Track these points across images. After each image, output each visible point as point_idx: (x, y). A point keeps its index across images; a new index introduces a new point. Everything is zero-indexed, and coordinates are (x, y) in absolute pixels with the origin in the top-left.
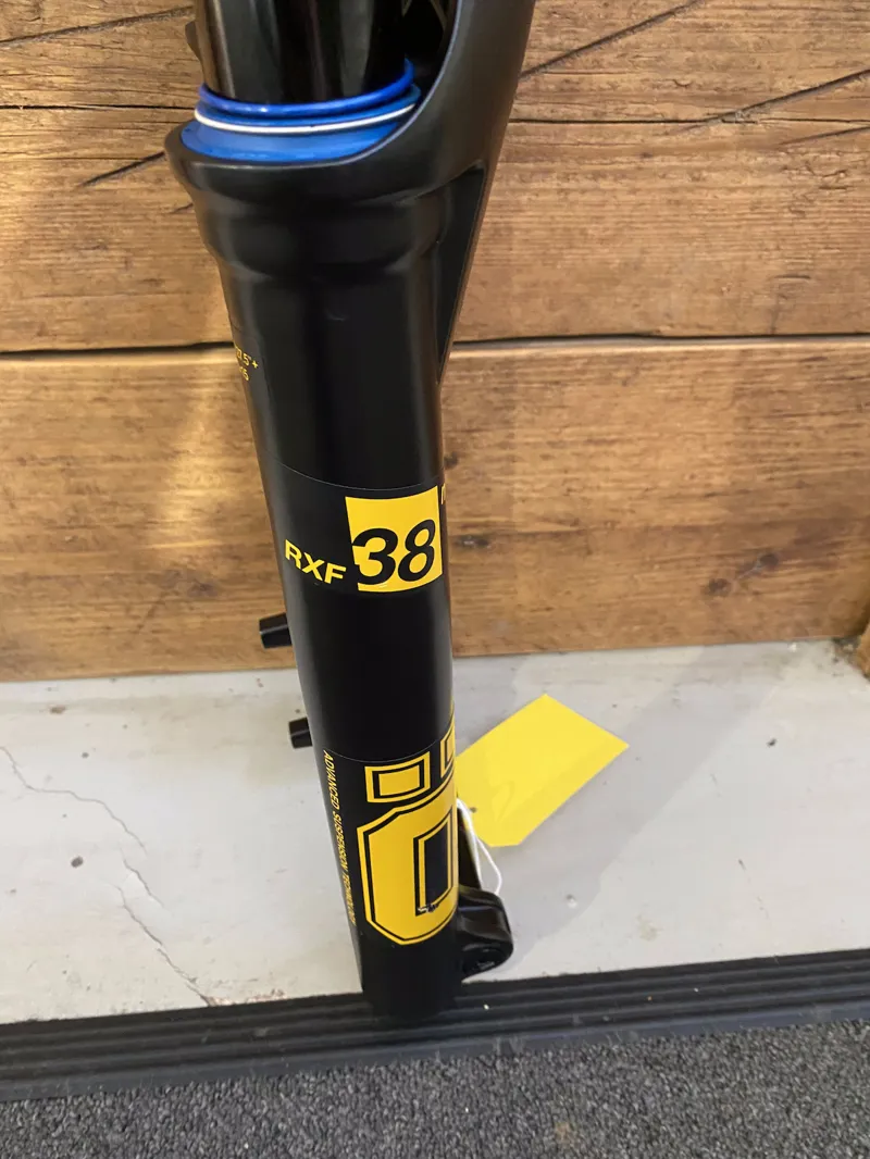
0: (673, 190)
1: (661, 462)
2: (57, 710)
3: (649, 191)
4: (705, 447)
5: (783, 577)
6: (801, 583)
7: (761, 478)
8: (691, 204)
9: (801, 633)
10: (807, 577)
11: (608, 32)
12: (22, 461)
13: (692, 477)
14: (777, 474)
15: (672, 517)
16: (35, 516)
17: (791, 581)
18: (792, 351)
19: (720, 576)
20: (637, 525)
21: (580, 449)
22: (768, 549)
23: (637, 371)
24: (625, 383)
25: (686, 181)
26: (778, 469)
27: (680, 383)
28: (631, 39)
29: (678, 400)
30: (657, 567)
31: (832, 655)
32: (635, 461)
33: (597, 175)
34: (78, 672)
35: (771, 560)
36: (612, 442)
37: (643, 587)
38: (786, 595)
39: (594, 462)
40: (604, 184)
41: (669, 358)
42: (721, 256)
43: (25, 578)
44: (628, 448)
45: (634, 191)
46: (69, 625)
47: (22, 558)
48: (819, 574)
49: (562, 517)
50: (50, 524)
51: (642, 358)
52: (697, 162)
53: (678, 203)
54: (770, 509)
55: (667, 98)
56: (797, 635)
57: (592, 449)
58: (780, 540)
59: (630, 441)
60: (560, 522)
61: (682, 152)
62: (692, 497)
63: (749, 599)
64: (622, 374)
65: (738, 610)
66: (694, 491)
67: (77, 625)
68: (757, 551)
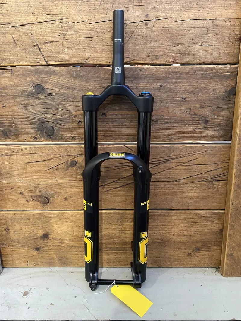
0: (170, 189)
1: (175, 230)
2: (72, 272)
3: (166, 190)
4: (182, 227)
5: (201, 253)
6: (205, 254)
7: (192, 233)
8: (173, 191)
10: (206, 253)
11: (158, 172)
12: (77, 226)
13: (181, 232)
14: (195, 233)
15: (178, 240)
16: (76, 235)
17: (203, 253)
18: (193, 212)
19: (190, 252)
20: (173, 241)
21: (161, 227)
22: (197, 247)
23: (169, 214)
24: (167, 216)
25: (172, 188)
26: (195, 232)
27: (176, 216)
28: (162, 173)
29: (176, 219)
30: (178, 249)
31: (215, 271)
32: (171, 229)
33: (159, 188)
34: (76, 266)
35: (198, 249)
36: (167, 226)
37: (176, 253)
38: (204, 257)
39: (164, 229)
40: (160, 189)
41: (174, 212)
42: (178, 198)
43: (72, 246)
44: (169, 227)
45: (164, 190)
46: (77, 256)
47: (73, 243)
48: (208, 253)
49: (160, 239)
50: (79, 237)
51: (169, 212)
52: (173, 186)
53: (171, 191)
54: (196, 239)
55: (168, 179)
56: (208, 266)
57: (163, 227)
58: (199, 245)
60: (160, 240)
61: (170, 185)
62: (181, 236)
63: (196, 257)
64: (167, 215)
65: (195, 260)
66: (182, 235)
67: (78, 256)
68: (195, 247)
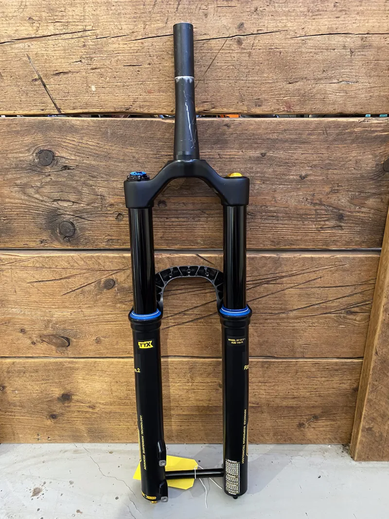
0: (274, 326)
1: (279, 388)
2: (111, 453)
3: (268, 326)
4: (291, 385)
5: (321, 423)
6: (327, 425)
7: (308, 394)
8: (278, 329)
9: (331, 442)
10: (328, 423)
11: (254, 298)
12: (117, 382)
13: (289, 393)
14: (312, 393)
15: (284, 404)
16: (117, 396)
17: (323, 425)
18: (310, 362)
19: (302, 422)
20: (275, 405)
21: (257, 384)
22: (314, 414)
23: (270, 365)
24: (267, 368)
25: (276, 325)
26: (312, 391)
27: (282, 368)
28: (260, 299)
29: (281, 372)
30: (282, 418)
31: (342, 450)
32: (272, 388)
33: (255, 323)
34: (117, 441)
35: (316, 418)
36: (266, 382)
37: (280, 424)
38: (324, 429)
39: (261, 388)
40: (257, 325)
41: (278, 362)
42: (287, 340)
43: (110, 412)
44: (270, 384)
45: (264, 326)
46: (118, 427)
47: (111, 407)
48: (332, 423)
49: (254, 402)
50: (120, 398)
51: (271, 362)
52: (278, 321)
53: (275, 329)
54: (312, 402)
55: (270, 309)
56: (330, 442)
57: (260, 384)
58: (318, 411)
59: (270, 382)
60: (254, 404)
61: (274, 319)
62: (290, 398)
63: (312, 429)
64: (266, 366)
65: (310, 433)
66: (289, 396)
67: (120, 427)
68: (311, 415)
